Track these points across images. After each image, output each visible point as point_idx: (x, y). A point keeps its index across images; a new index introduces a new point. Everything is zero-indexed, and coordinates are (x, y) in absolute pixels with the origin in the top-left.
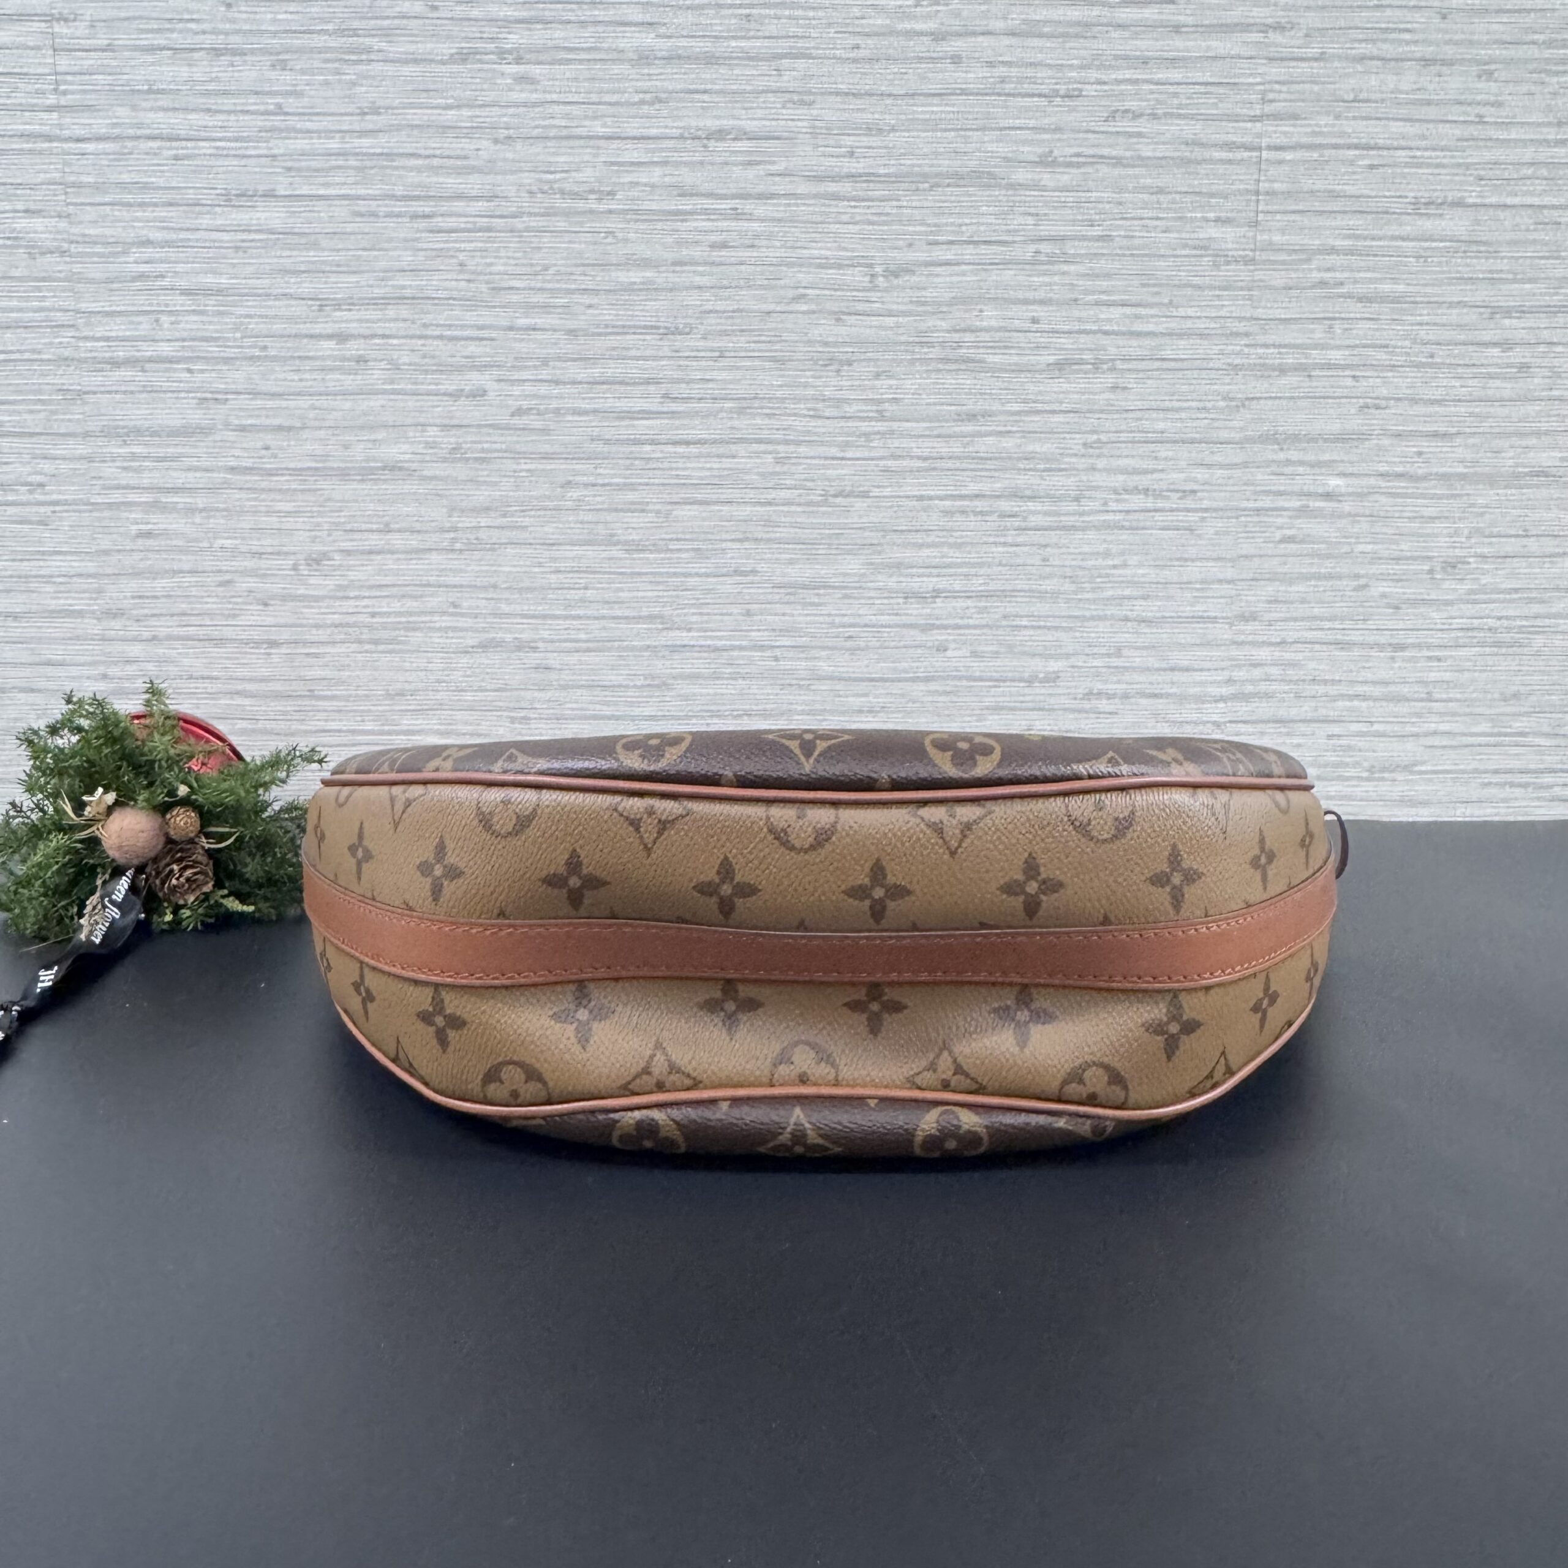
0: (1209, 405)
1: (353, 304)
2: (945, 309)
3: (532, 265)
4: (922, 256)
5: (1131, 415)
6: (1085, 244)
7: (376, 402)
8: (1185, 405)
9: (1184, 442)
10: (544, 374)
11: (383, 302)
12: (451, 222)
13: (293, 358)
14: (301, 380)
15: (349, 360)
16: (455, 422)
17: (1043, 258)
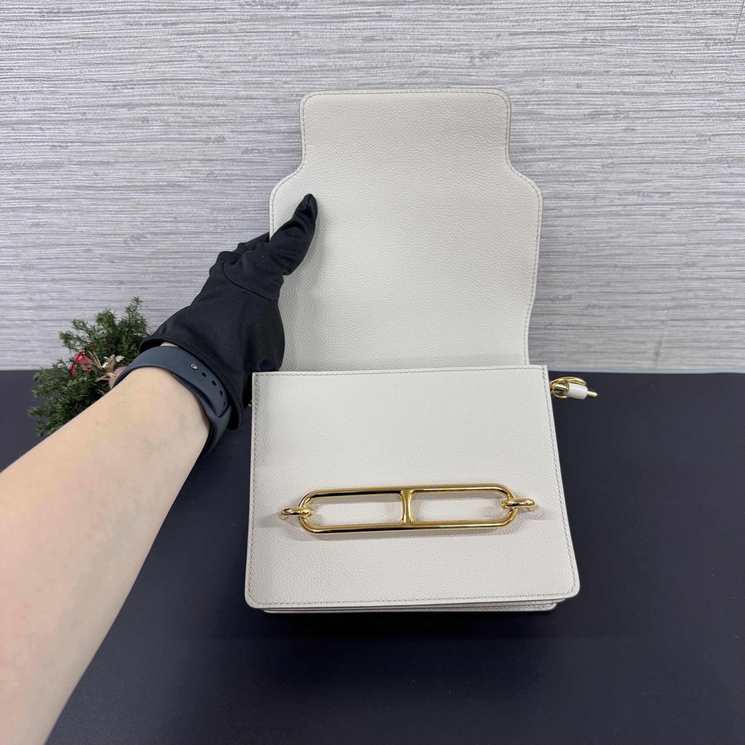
0: (687, 139)
1: (134, 85)
2: (519, 80)
3: (245, 55)
4: (506, 43)
5: (635, 147)
6: (618, 33)
7: (158, 146)
8: (671, 139)
9: (667, 163)
10: (260, 127)
11: (153, 83)
12: (190, 27)
13: (101, 119)
14: (110, 133)
15: (137, 120)
16: (207, 157)
17: (588, 43)
